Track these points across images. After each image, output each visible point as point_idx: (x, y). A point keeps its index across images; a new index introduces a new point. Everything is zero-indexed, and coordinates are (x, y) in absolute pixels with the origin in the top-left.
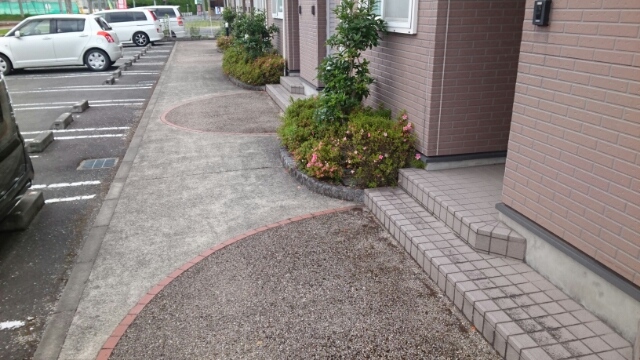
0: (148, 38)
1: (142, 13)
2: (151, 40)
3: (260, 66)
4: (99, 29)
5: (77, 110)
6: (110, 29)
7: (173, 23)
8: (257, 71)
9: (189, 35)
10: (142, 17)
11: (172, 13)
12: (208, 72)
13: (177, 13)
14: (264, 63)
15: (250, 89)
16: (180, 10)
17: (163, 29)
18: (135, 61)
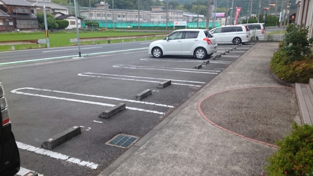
0: (241, 41)
1: (241, 27)
2: (242, 41)
3: (295, 67)
4: (205, 37)
5: (160, 87)
6: (212, 37)
7: (258, 33)
8: (291, 72)
9: (266, 40)
10: (240, 30)
11: (259, 27)
12: (262, 65)
13: (262, 27)
14: (298, 65)
15: (282, 84)
16: (264, 26)
17: (251, 36)
18: (224, 54)
